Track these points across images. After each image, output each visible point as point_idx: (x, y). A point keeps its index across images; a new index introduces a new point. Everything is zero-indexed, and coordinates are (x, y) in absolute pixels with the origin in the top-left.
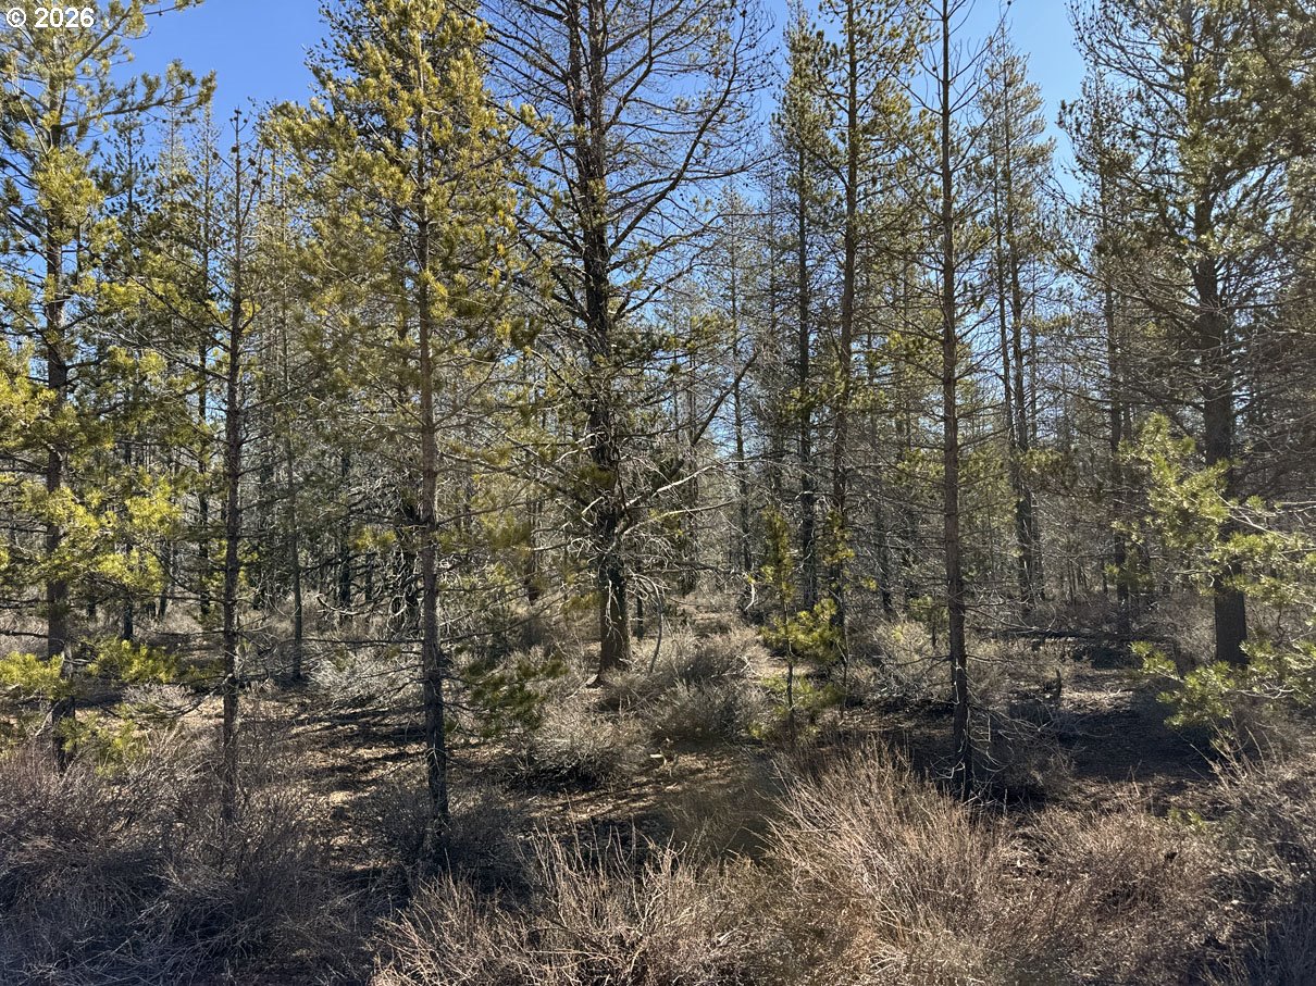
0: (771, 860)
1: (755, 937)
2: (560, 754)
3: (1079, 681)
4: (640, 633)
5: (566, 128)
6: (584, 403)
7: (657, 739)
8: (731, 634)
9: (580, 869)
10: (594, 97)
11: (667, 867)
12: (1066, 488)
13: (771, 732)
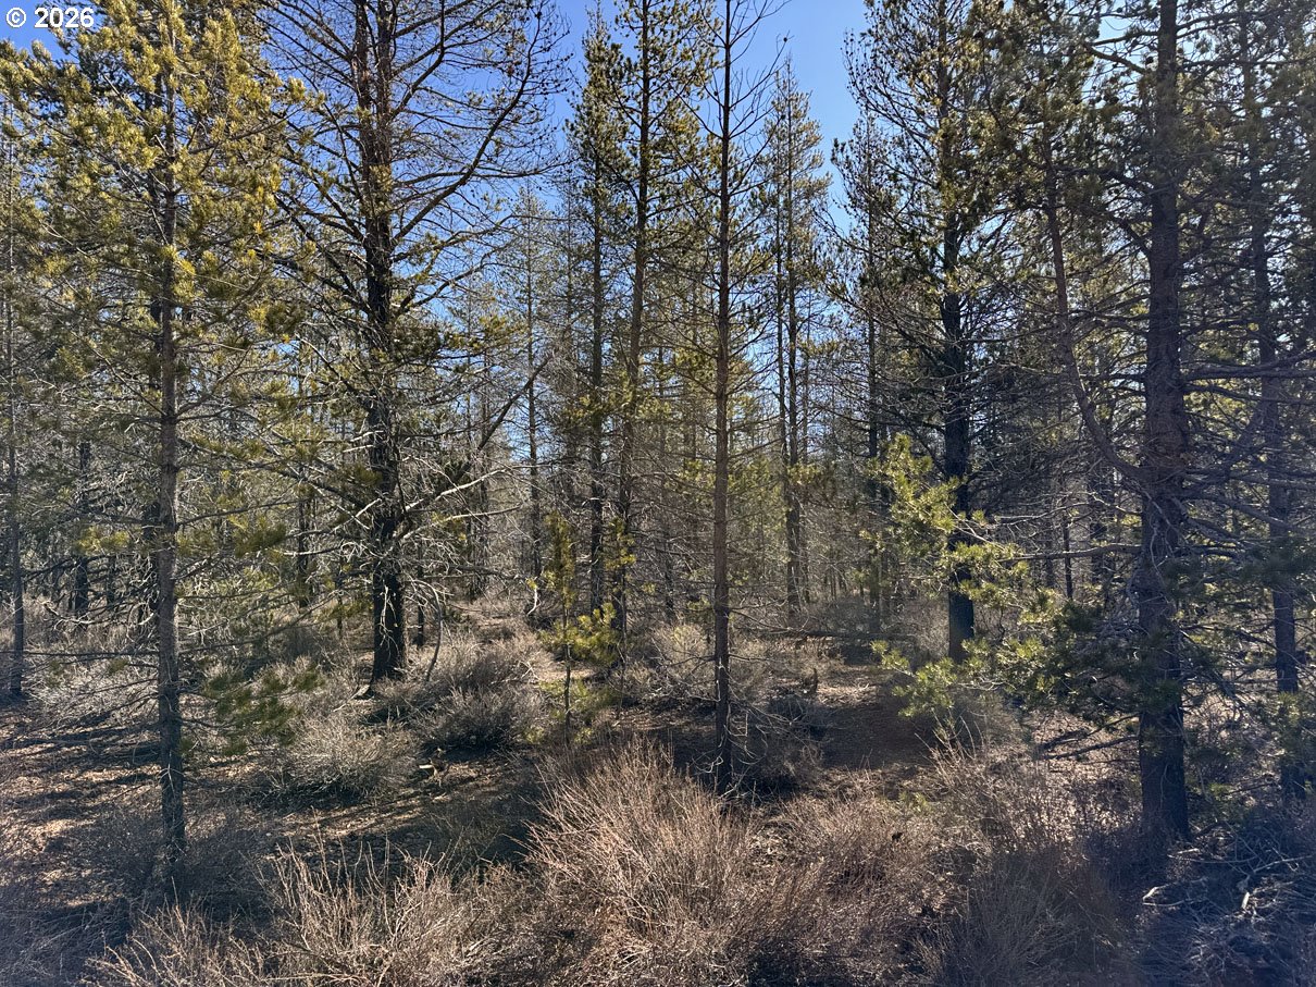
0: (529, 865)
1: (506, 944)
2: (320, 769)
3: (834, 677)
4: (420, 641)
5: (349, 109)
6: (360, 399)
7: (428, 749)
8: (516, 640)
9: (326, 888)
10: (380, 80)
11: (421, 880)
12: (827, 500)
13: (546, 737)
